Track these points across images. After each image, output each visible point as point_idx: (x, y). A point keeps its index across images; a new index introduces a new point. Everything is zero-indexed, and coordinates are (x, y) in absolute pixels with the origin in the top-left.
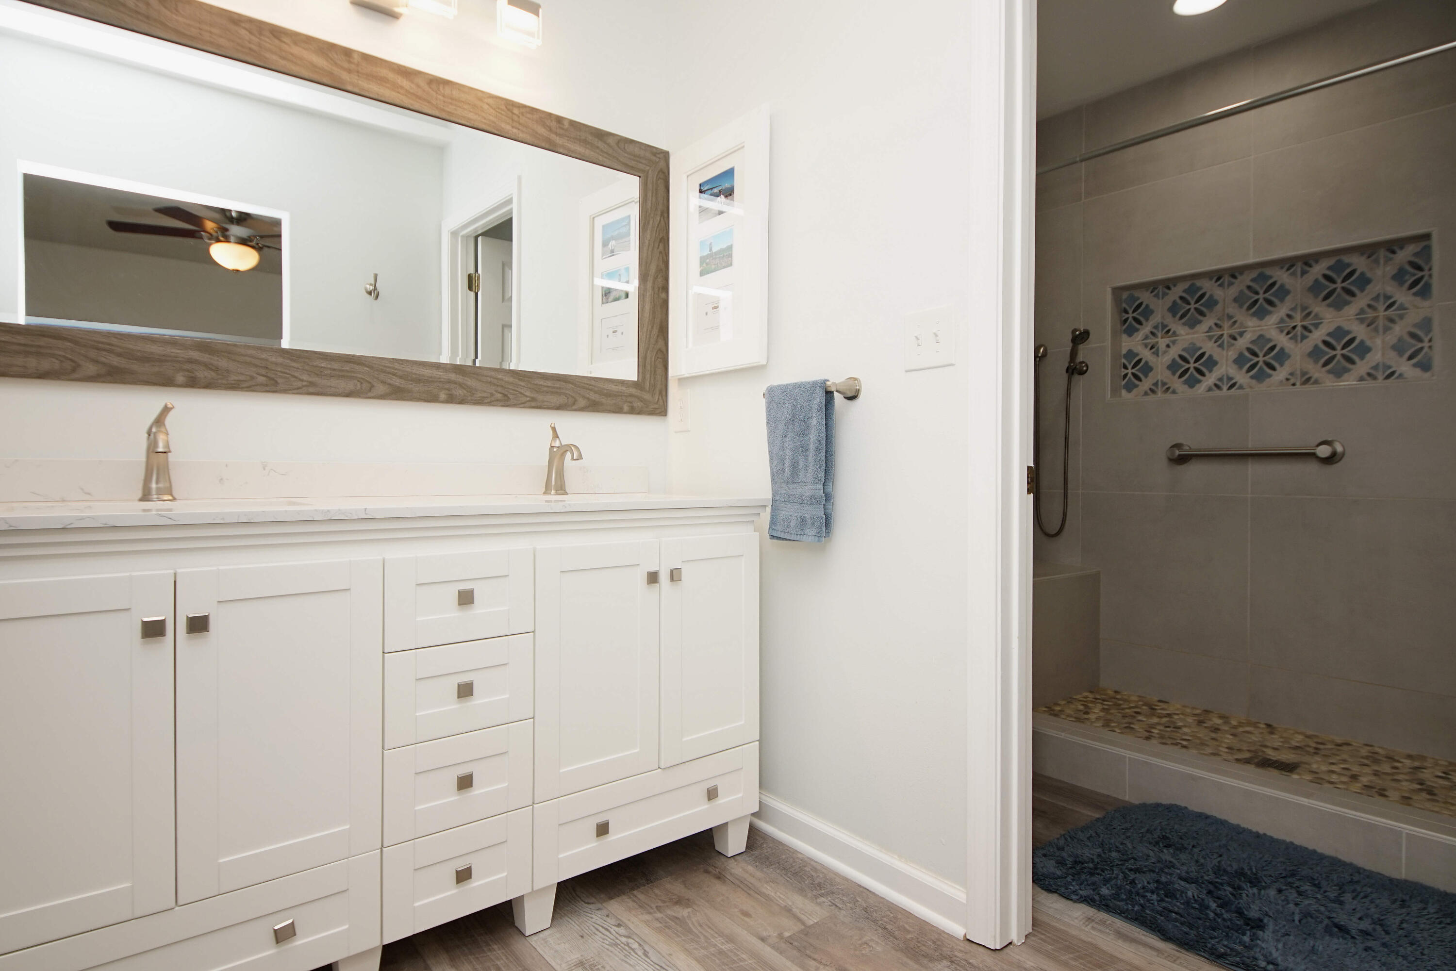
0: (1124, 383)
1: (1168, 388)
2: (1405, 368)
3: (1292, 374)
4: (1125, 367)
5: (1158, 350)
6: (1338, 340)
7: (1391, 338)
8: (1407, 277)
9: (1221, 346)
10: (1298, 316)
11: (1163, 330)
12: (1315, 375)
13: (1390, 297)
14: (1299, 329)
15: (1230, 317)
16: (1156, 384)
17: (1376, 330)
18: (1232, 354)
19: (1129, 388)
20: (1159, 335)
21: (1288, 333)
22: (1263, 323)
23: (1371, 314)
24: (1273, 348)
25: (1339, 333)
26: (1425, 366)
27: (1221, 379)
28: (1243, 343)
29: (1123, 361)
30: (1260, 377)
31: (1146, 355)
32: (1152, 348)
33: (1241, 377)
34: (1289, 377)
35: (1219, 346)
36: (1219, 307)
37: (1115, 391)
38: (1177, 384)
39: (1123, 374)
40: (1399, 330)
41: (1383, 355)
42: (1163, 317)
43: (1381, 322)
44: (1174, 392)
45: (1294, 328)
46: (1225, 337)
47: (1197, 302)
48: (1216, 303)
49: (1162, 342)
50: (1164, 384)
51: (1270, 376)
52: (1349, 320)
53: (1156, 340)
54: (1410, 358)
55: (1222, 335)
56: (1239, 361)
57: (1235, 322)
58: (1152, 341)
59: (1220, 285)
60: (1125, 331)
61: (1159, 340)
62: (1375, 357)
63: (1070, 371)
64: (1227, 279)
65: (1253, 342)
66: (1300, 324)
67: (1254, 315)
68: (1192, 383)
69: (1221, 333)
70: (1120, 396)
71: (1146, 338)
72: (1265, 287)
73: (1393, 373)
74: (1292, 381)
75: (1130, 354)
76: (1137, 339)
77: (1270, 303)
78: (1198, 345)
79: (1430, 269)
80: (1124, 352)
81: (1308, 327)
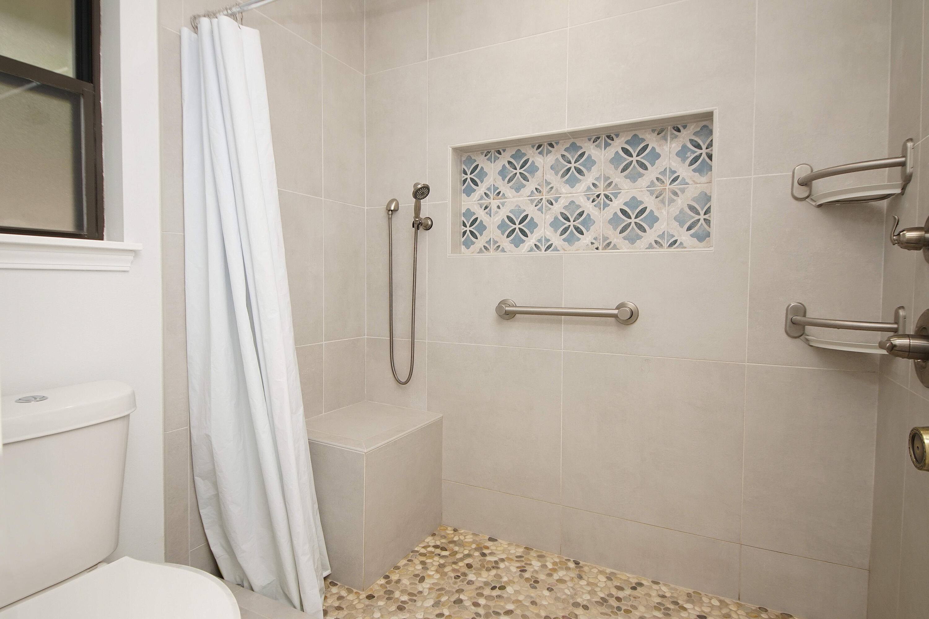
0: (463, 239)
1: (499, 247)
2: (684, 237)
3: (595, 239)
4: (465, 225)
5: (490, 210)
6: (633, 208)
7: (674, 210)
8: (689, 154)
9: (540, 210)
10: (602, 185)
11: (494, 191)
12: (614, 241)
13: (675, 172)
14: (602, 196)
15: (548, 183)
16: (489, 242)
17: (663, 202)
18: (549, 218)
19: (468, 244)
20: (492, 196)
21: (593, 201)
22: (574, 190)
23: (659, 187)
24: (581, 214)
25: (633, 202)
26: (703, 237)
27: (540, 241)
28: (558, 208)
29: (463, 219)
30: (570, 240)
31: (481, 214)
32: (486, 208)
33: (557, 240)
34: (594, 241)
35: (539, 210)
36: (539, 173)
37: (455, 249)
38: (505, 243)
39: (463, 231)
40: (681, 202)
41: (668, 224)
42: (494, 180)
43: (667, 195)
44: (503, 251)
45: (598, 196)
46: (544, 201)
47: (522, 167)
48: (537, 169)
49: (494, 203)
50: (495, 242)
51: (579, 239)
52: (642, 191)
53: (489, 201)
54: (689, 229)
55: (541, 199)
56: (555, 224)
57: (552, 188)
58: (486, 201)
59: (540, 153)
60: (465, 191)
61: (491, 201)
62: (661, 227)
63: (416, 226)
64: (546, 147)
65: (565, 207)
66: (603, 193)
67: (567, 182)
68: (517, 243)
69: (540, 197)
70: (460, 252)
71: (481, 198)
72: (576, 156)
73: (676, 241)
74: (596, 246)
75: (468, 213)
76: (474, 199)
77: (579, 171)
78: (523, 207)
79: (710, 145)
80: (463, 211)
81: (609, 196)
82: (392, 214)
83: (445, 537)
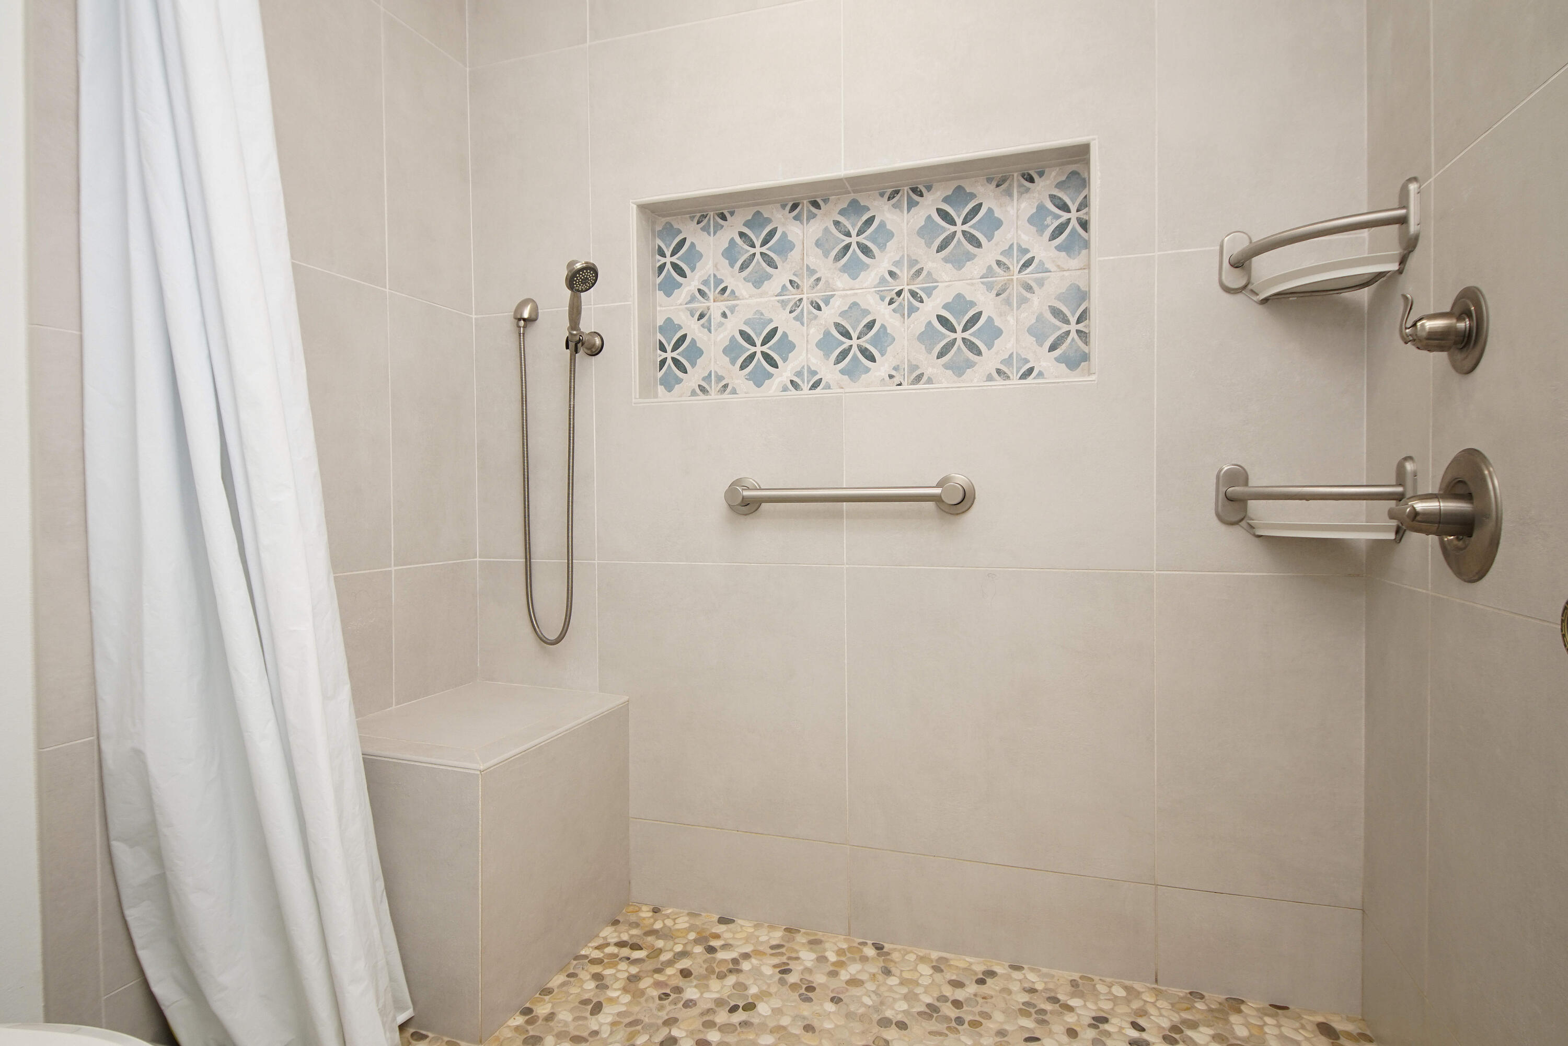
0: (660, 374)
1: (726, 386)
2: (1045, 362)
3: (896, 368)
4: (663, 348)
5: (709, 320)
6: (959, 314)
7: (1028, 316)
8: (1049, 219)
9: (799, 319)
10: (904, 274)
11: (716, 287)
12: (929, 371)
13: (1026, 251)
14: (906, 294)
15: (812, 272)
16: (708, 378)
17: (1008, 302)
18: (816, 334)
19: (669, 383)
20: (711, 295)
21: (891, 302)
22: (856, 283)
23: (1001, 277)
24: (870, 325)
25: (959, 303)
26: (1078, 360)
27: (799, 374)
28: (830, 315)
29: (659, 337)
30: (852, 373)
31: (693, 328)
32: (701, 316)
33: (829, 371)
34: (893, 373)
35: (796, 318)
36: (795, 255)
37: (647, 390)
38: (738, 378)
39: (659, 359)
40: (1039, 303)
41: (1017, 341)
42: (716, 266)
43: (1015, 290)
44: (734, 392)
45: (899, 293)
46: (805, 303)
47: (764, 243)
48: (792, 246)
49: (716, 308)
50: (720, 378)
51: (868, 370)
52: (972, 284)
53: (708, 304)
54: (1052, 348)
55: (801, 300)
56: (825, 344)
57: (818, 280)
58: (701, 305)
59: (796, 218)
60: (661, 287)
61: (711, 304)
62: (1006, 345)
63: (572, 345)
64: (806, 206)
65: (843, 314)
66: (906, 288)
67: (844, 269)
68: (759, 379)
69: (799, 297)
70: (656, 396)
71: (692, 299)
72: (860, 224)
73: (1031, 370)
74: (897, 380)
75: (669, 326)
76: (679, 302)
77: (866, 250)
78: (767, 315)
79: (1084, 204)
80: (660, 322)
81: (917, 293)
82: (524, 327)
83: (636, 925)
